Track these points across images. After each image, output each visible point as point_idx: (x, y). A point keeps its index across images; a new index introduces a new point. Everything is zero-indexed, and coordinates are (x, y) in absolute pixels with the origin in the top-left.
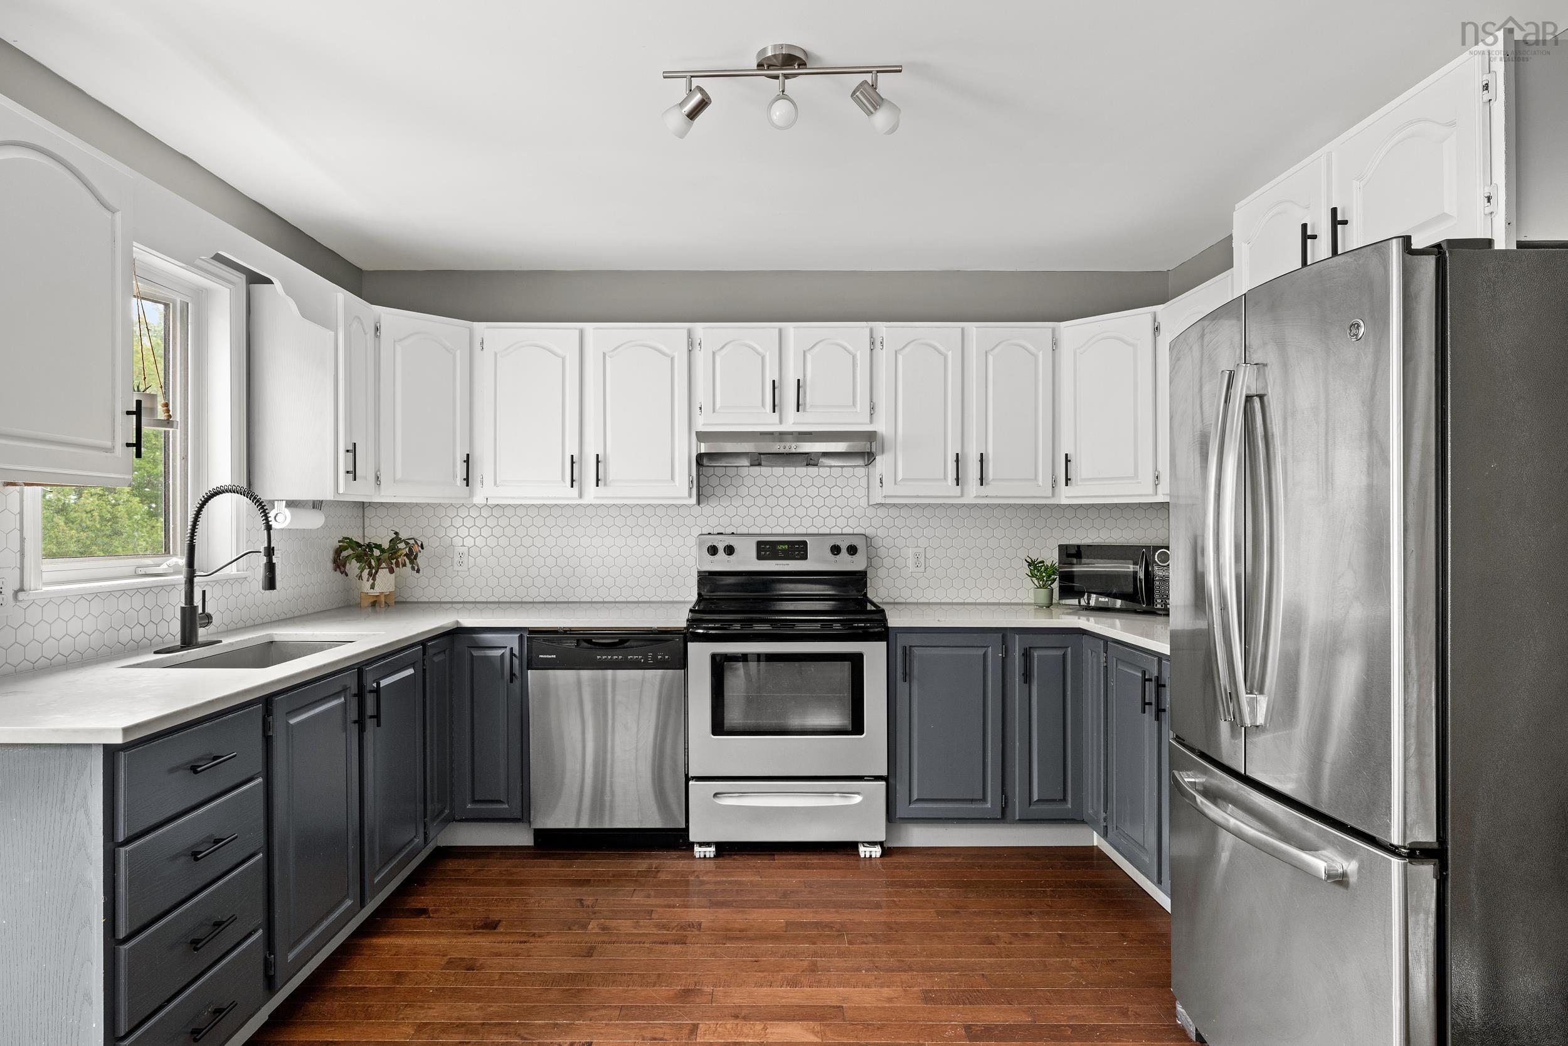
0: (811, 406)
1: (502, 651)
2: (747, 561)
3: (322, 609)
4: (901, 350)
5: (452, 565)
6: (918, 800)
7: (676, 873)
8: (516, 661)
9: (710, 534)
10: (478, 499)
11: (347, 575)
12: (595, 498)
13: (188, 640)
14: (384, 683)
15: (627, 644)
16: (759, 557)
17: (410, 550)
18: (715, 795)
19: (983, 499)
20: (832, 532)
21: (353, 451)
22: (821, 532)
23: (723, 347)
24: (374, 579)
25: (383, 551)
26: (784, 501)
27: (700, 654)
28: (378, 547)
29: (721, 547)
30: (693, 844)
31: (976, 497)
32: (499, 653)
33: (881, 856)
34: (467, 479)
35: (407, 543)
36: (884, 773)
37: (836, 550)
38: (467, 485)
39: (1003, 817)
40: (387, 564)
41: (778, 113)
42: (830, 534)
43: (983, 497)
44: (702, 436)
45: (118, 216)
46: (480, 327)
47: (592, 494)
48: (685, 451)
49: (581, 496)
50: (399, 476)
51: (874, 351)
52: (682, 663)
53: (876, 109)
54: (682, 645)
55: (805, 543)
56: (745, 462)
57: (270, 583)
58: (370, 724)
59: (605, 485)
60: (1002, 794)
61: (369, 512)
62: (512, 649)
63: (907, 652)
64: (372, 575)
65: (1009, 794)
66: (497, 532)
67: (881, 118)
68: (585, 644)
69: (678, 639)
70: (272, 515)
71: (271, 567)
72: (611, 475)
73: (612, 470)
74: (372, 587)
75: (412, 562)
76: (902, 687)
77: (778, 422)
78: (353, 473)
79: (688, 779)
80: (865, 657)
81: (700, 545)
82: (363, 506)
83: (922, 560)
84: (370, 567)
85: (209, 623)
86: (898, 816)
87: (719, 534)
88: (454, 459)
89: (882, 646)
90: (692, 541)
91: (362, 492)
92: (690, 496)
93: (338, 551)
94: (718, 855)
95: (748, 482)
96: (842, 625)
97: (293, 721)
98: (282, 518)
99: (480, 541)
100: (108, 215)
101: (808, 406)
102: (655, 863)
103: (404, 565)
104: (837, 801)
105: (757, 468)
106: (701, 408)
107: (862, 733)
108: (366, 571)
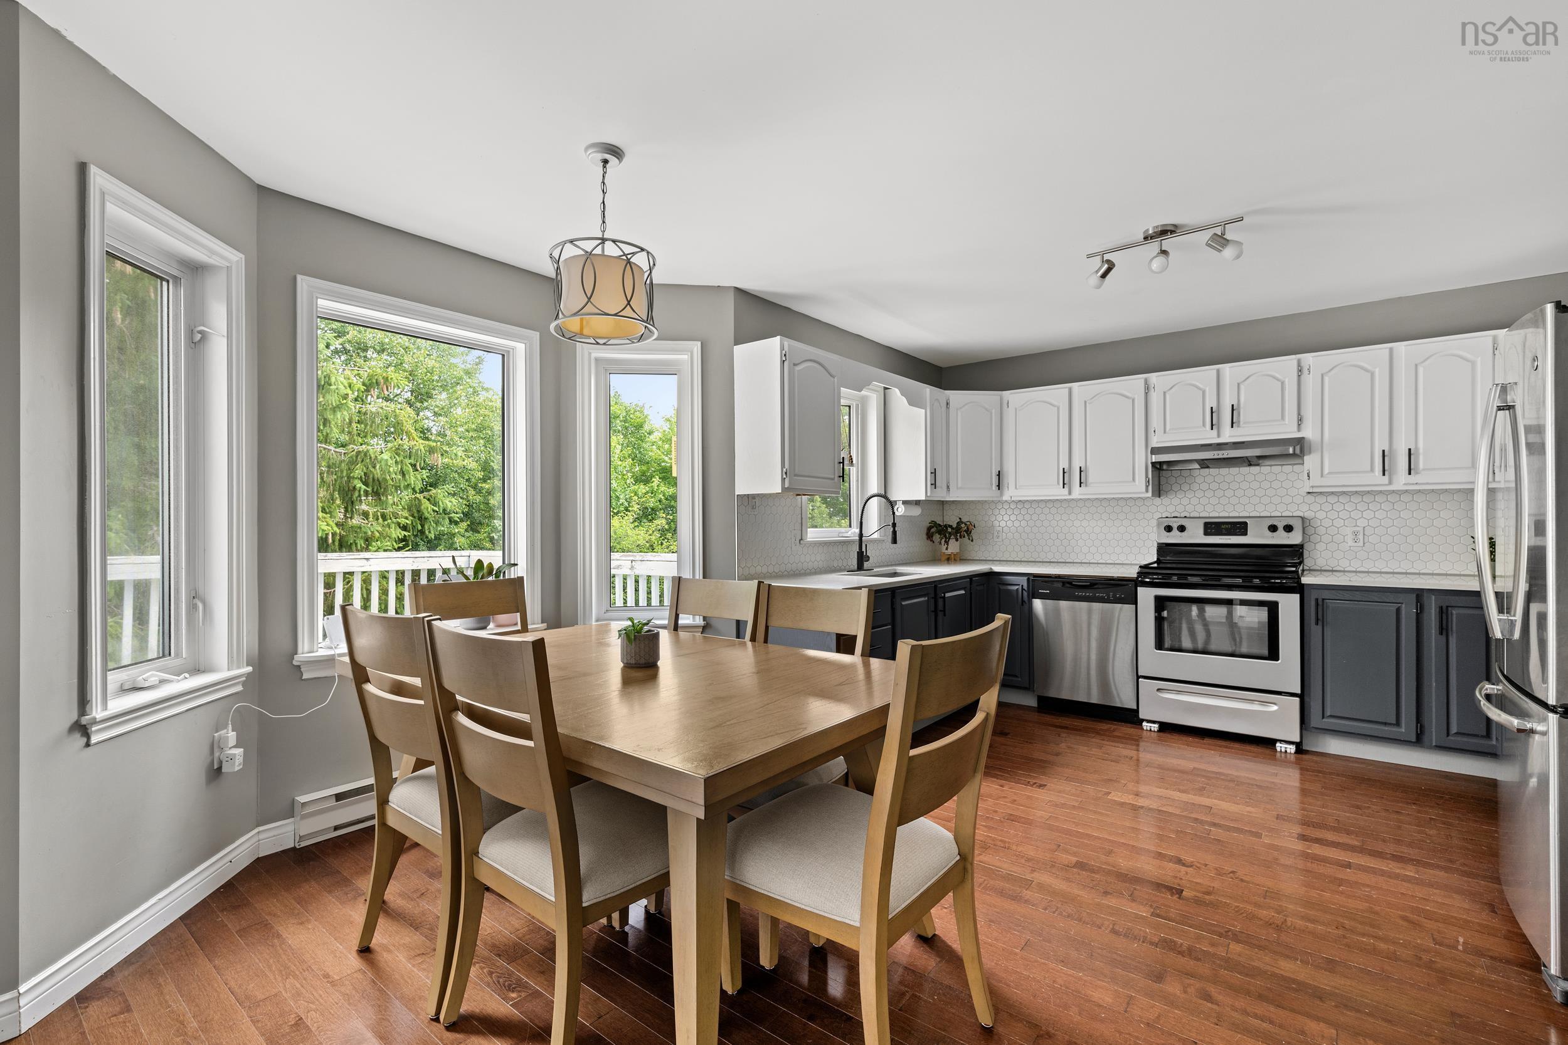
0: (1244, 423)
1: (1017, 587)
2: (1195, 535)
3: (921, 560)
4: (1327, 372)
5: (993, 538)
6: (1331, 716)
7: (1127, 734)
8: (1025, 594)
9: (1167, 517)
10: (1006, 497)
11: (934, 542)
12: (1079, 494)
13: (860, 567)
14: (948, 595)
15: (1096, 586)
16: (1206, 533)
17: (968, 528)
18: (1158, 690)
19: (1413, 486)
20: (1272, 515)
21: (934, 473)
22: (1262, 514)
23: (1171, 388)
24: (948, 545)
25: (952, 528)
26: (1229, 493)
27: (1147, 596)
28: (951, 526)
29: (1175, 526)
30: (1143, 720)
31: (1404, 484)
32: (1016, 588)
33: (1295, 753)
34: (999, 486)
35: (966, 524)
36: (1298, 691)
37: (1273, 528)
38: (999, 489)
39: (1419, 740)
40: (955, 536)
41: (1155, 265)
42: (1271, 517)
43: (1413, 484)
44: (1155, 451)
45: (836, 379)
46: (1007, 394)
47: (1077, 492)
48: (1142, 461)
49: (1070, 493)
50: (959, 485)
51: (1302, 376)
52: (1134, 601)
53: (1223, 247)
54: (1133, 589)
55: (1246, 523)
56: (1197, 466)
57: (894, 541)
58: (940, 614)
59: (1086, 486)
60: (1417, 723)
61: (946, 507)
62: (1022, 586)
63: (1320, 604)
64: (947, 543)
65: (1426, 724)
66: (1020, 517)
67: (1228, 252)
68: (1068, 585)
69: (1131, 584)
70: (895, 509)
71: (894, 533)
72: (1091, 479)
73: (1092, 476)
74: (947, 549)
75: (968, 535)
76: (1315, 630)
77: (1216, 436)
78: (934, 485)
79: (1138, 677)
80: (1280, 605)
81: (1159, 525)
82: (942, 503)
83: (1361, 537)
84: (946, 538)
85: (868, 560)
86: (1312, 726)
87: (1174, 517)
88: (991, 473)
89: (1296, 597)
90: (1154, 523)
91: (941, 495)
92: (1147, 491)
93: (929, 529)
94: (1160, 730)
95: (1199, 480)
96: (1260, 580)
97: (903, 603)
98: (900, 510)
99: (1010, 524)
100: (832, 379)
101: (1241, 423)
102: (1113, 727)
103: (964, 537)
104: (1256, 707)
105: (1207, 470)
106: (1155, 431)
107: (1278, 660)
108: (943, 540)
